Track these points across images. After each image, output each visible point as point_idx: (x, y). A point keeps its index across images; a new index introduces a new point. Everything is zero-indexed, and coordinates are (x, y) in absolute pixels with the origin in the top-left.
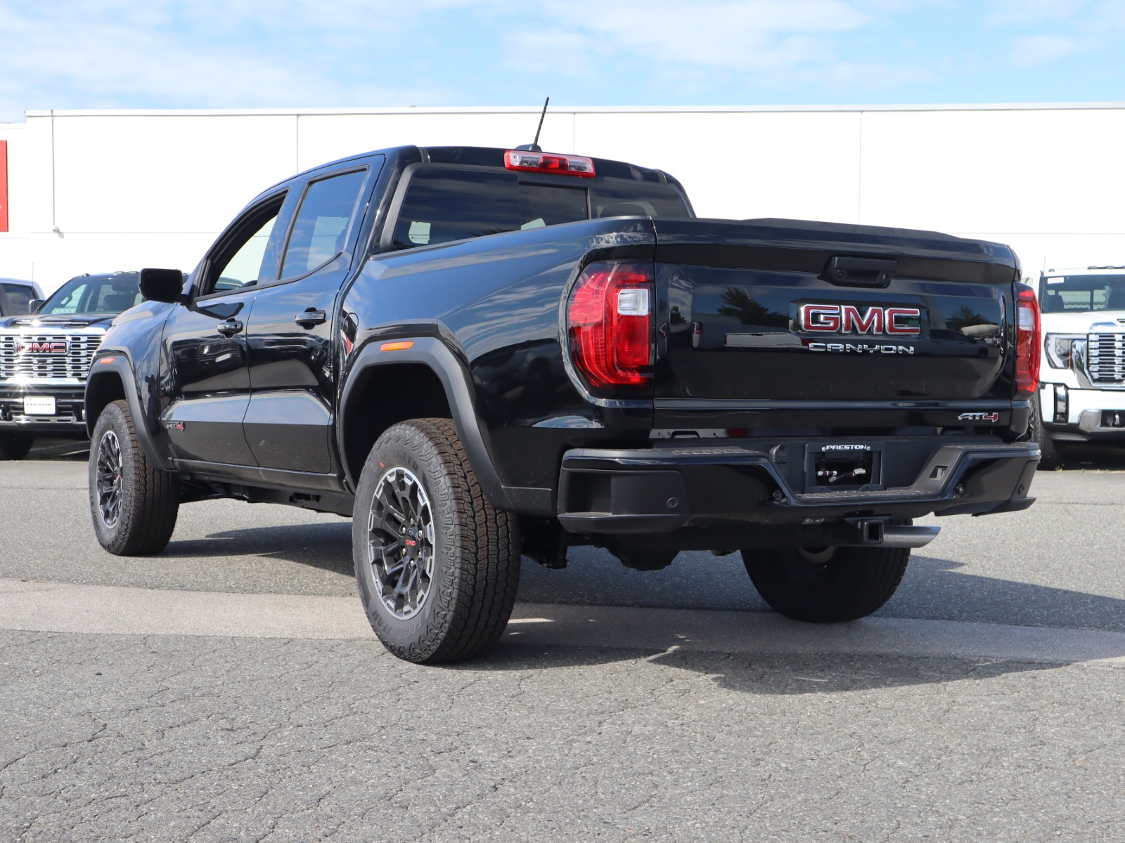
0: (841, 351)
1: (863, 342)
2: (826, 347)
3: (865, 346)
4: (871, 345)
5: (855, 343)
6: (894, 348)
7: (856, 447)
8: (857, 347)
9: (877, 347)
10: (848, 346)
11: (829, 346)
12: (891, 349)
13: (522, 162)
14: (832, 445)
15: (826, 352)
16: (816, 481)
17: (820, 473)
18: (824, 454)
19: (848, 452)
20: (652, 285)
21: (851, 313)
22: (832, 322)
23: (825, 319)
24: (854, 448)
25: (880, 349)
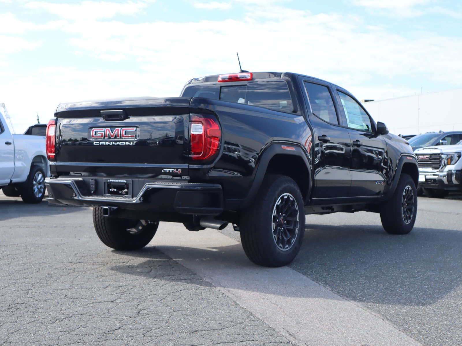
0: (104, 145)
1: (112, 141)
2: (99, 144)
3: (113, 143)
4: (116, 142)
5: (110, 142)
6: (125, 143)
8: (110, 143)
10: (107, 143)
11: (101, 143)
12: (123, 144)
14: (112, 179)
15: (99, 146)
16: (110, 192)
17: (110, 190)
18: (110, 182)
19: (118, 182)
20: (55, 125)
21: (108, 131)
22: (101, 134)
23: (99, 133)
24: (120, 182)
25: (119, 144)
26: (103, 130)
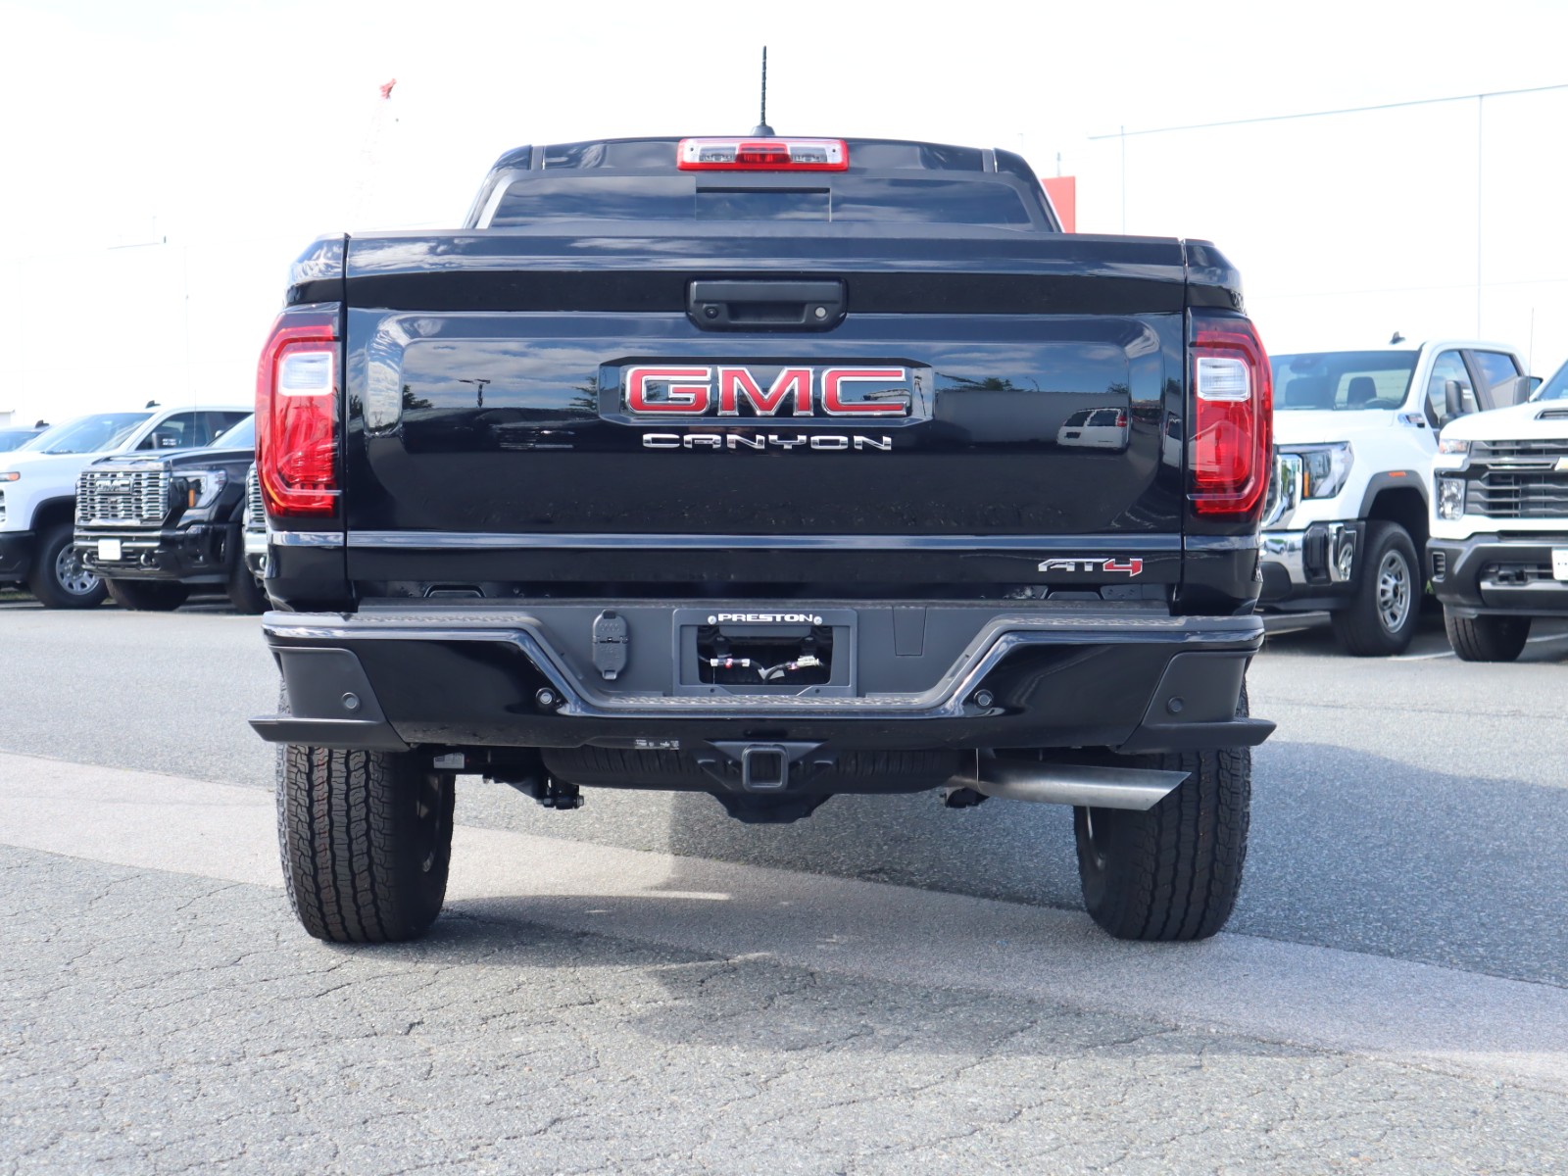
0: (715, 446)
1: (766, 430)
2: (681, 441)
3: (773, 438)
4: (788, 433)
5: (749, 432)
6: (843, 439)
7: (787, 618)
9: (802, 438)
11: (688, 438)
12: (836, 442)
13: (702, 157)
14: (731, 613)
15: (682, 450)
16: (707, 675)
17: (714, 662)
18: (715, 628)
19: (773, 625)
20: (339, 345)
21: (736, 380)
22: (692, 396)
23: (676, 391)
24: (784, 624)
25: (809, 442)
26: (704, 373)
